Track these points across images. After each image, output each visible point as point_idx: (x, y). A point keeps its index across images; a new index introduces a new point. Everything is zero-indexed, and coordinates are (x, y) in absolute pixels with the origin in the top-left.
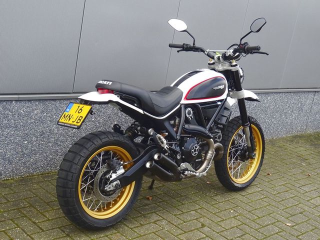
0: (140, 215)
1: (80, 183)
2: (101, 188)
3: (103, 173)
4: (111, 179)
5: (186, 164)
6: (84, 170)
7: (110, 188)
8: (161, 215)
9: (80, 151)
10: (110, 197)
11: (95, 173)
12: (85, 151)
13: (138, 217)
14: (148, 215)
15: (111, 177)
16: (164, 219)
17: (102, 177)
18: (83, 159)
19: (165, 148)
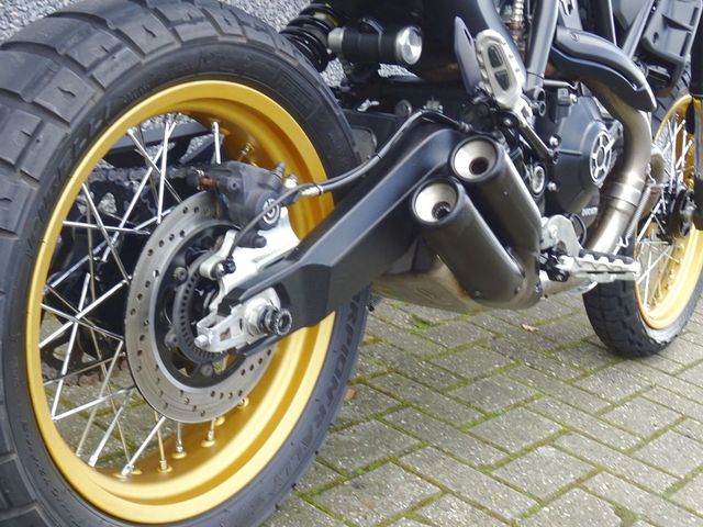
0: (333, 476)
1: (35, 303)
2: (170, 338)
3: (179, 241)
4: (229, 282)
5: (559, 223)
6: (58, 218)
7: (226, 334)
8: (427, 471)
9: (36, 84)
10: (218, 388)
11: (132, 247)
12: (69, 79)
13: (329, 487)
14: (371, 478)
15: (229, 265)
16: (445, 491)
17: (172, 267)
18: (54, 135)
19: (517, 111)
